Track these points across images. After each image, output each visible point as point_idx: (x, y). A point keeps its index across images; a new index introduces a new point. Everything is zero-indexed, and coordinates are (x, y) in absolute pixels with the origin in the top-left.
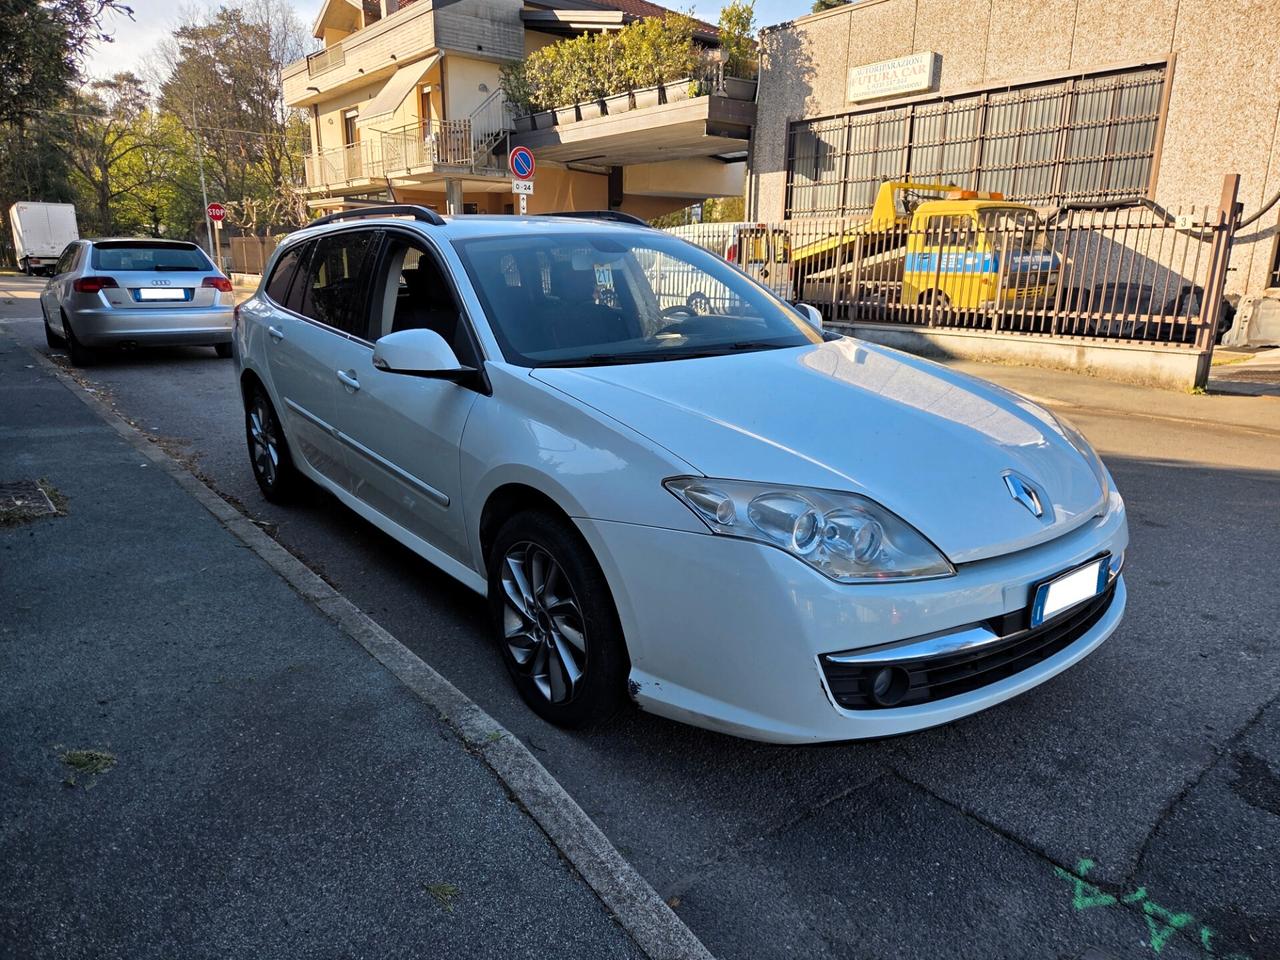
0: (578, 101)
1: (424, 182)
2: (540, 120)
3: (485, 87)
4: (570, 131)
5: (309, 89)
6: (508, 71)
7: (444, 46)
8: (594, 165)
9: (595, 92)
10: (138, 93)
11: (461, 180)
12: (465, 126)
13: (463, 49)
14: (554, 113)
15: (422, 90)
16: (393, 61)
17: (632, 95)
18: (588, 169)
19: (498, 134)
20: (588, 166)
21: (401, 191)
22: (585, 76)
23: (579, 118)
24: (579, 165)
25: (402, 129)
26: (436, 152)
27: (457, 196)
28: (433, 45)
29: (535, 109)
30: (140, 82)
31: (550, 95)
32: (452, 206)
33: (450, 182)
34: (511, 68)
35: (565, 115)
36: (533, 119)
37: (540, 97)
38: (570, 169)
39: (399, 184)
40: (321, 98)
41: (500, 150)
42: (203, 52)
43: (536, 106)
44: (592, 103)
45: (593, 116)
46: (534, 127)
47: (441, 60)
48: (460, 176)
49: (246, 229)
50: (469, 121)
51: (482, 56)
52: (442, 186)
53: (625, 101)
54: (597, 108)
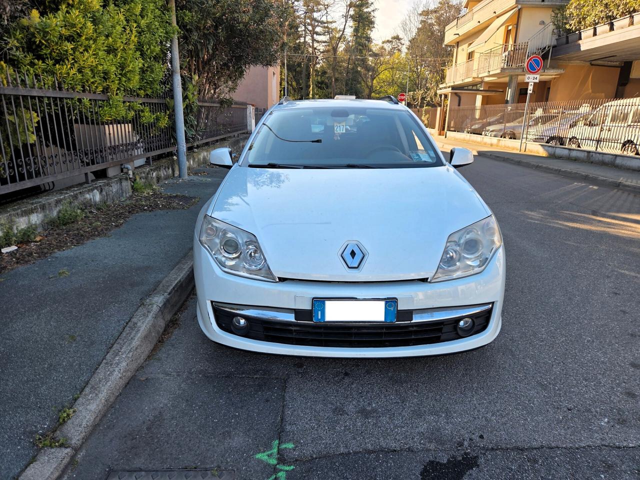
0: (597, 24)
1: (499, 78)
2: (571, 38)
3: (544, 22)
4: (588, 42)
5: (455, 34)
6: (557, 12)
7: (521, 3)
8: (611, 62)
9: (608, 17)
10: (399, 44)
11: (518, 75)
12: (525, 46)
13: (532, 3)
14: (580, 33)
15: (508, 28)
16: (495, 15)
17: (632, 17)
18: (606, 64)
19: (545, 48)
20: (606, 62)
21: (487, 83)
22: (602, 8)
23: (595, 34)
24: (599, 62)
25: (490, 51)
26: (506, 61)
27: (514, 85)
28: (515, 3)
29: (569, 31)
30: (401, 39)
31: (580, 22)
32: (510, 90)
33: (511, 77)
34: (559, 9)
35: (587, 33)
36: (567, 37)
37: (573, 25)
38: (592, 65)
39: (487, 79)
40: (461, 38)
41: (545, 57)
42: (430, 21)
43: (569, 30)
44: (605, 25)
45: (605, 32)
46: (567, 42)
47: (519, 10)
48: (516, 73)
49: (415, 105)
50: (528, 43)
51: (544, 5)
52: (506, 80)
53: (627, 21)
54: (607, 27)
